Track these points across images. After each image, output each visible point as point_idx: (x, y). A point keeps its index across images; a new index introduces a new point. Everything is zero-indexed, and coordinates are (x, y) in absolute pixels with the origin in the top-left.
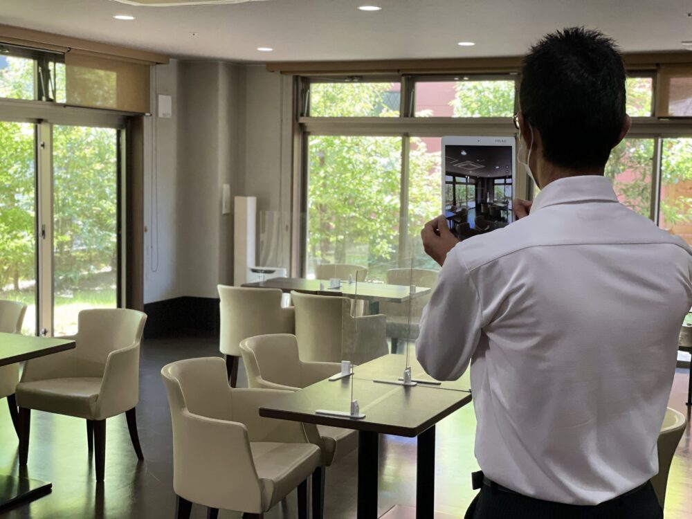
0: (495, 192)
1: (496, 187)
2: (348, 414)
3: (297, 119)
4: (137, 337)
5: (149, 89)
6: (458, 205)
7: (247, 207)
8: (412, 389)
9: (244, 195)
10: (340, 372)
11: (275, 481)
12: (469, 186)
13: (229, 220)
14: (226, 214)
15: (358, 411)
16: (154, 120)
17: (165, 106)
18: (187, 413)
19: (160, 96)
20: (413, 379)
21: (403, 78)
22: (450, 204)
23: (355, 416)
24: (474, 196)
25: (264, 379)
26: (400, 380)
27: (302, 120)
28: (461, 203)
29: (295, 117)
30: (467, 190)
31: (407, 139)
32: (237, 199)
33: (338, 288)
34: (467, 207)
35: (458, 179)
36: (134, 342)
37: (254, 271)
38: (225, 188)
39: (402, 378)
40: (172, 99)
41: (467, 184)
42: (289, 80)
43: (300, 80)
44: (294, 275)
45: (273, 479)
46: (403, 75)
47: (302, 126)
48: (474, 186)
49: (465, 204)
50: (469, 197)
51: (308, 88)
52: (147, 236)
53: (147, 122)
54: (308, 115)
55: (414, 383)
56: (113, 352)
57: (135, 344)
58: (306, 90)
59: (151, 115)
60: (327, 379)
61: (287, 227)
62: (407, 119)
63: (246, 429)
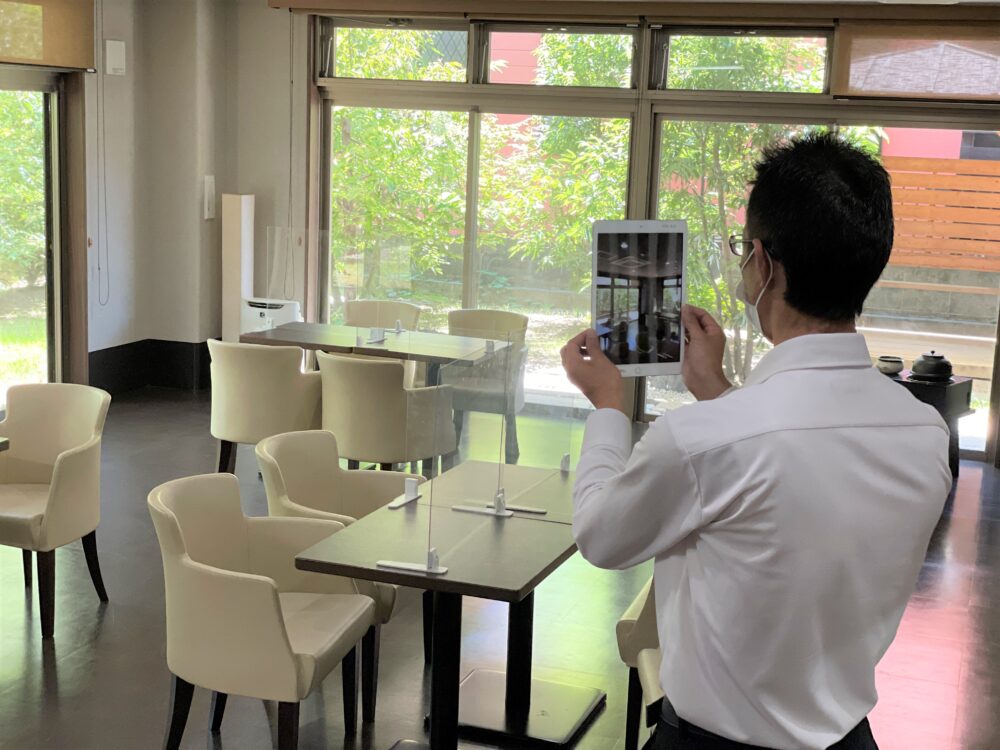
0: (665, 297)
1: (665, 290)
2: (423, 567)
3: (315, 81)
4: (97, 427)
5: (92, 30)
6: (616, 316)
7: (241, 212)
8: (507, 521)
9: (236, 192)
10: (404, 493)
11: (316, 656)
12: (631, 290)
13: (215, 229)
14: (210, 220)
15: (437, 563)
16: (100, 78)
17: (116, 56)
18: (187, 560)
19: (108, 43)
20: (508, 506)
21: (472, 25)
22: (607, 316)
23: (433, 571)
24: (636, 304)
25: (291, 500)
26: (489, 507)
27: (321, 82)
28: (620, 314)
29: (312, 78)
30: (628, 296)
31: (476, 114)
32: (226, 198)
33: (381, 342)
34: (627, 318)
35: (618, 281)
36: (93, 436)
37: (252, 305)
38: (205, 181)
39: (492, 504)
40: (127, 47)
41: (628, 287)
42: (302, 21)
43: (318, 20)
44: (311, 319)
45: (312, 654)
46: (472, 21)
47: (321, 90)
48: (637, 291)
49: (625, 315)
50: (630, 305)
51: (331, 34)
52: (91, 252)
53: (89, 81)
54: (330, 76)
55: (510, 513)
56: (64, 453)
57: (94, 438)
58: (327, 39)
59: (95, 71)
60: (386, 507)
61: (300, 240)
62: (476, 86)
63: (275, 586)
